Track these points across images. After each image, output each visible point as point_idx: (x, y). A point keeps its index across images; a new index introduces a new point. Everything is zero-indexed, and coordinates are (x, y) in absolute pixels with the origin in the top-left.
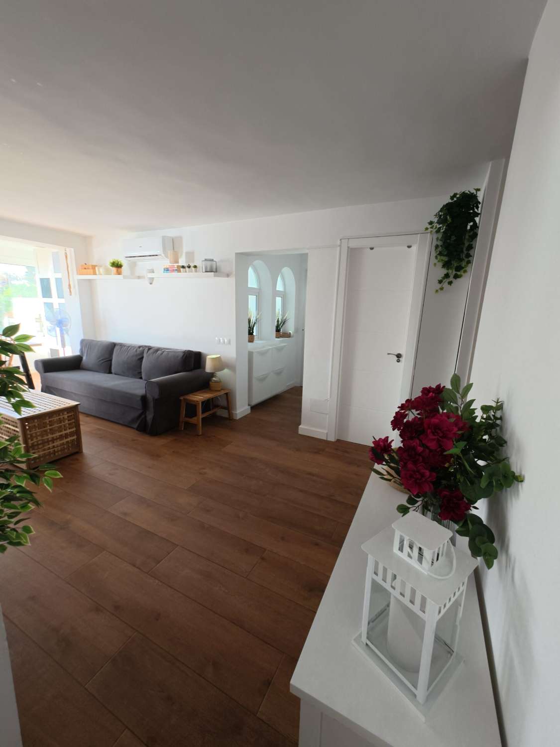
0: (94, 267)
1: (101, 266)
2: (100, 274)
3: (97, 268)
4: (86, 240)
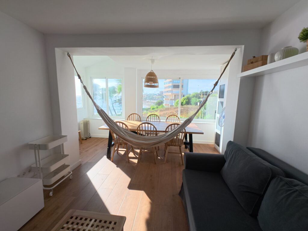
2: (272, 62)
3: (268, 57)
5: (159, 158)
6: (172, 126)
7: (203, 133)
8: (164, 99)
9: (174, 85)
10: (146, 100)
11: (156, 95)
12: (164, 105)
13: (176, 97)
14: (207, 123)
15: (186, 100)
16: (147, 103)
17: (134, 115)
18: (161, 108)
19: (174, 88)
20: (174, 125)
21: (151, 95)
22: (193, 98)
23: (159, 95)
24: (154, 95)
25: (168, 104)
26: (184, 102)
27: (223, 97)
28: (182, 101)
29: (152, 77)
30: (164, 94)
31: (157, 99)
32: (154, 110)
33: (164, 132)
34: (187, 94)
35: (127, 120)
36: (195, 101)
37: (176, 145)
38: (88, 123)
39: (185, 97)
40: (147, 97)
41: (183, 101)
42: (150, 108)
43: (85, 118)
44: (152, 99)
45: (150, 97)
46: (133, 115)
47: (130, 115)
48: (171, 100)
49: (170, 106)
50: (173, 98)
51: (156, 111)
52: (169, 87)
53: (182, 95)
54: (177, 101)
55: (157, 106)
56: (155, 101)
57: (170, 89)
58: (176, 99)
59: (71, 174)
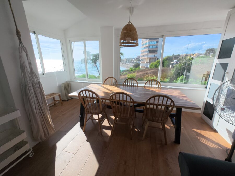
5: (136, 130)
8: (141, 62)
9: (149, 50)
10: (126, 63)
11: (134, 59)
12: (140, 67)
13: (151, 60)
14: (193, 90)
16: (127, 66)
17: (111, 79)
18: (138, 70)
19: (149, 52)
20: (158, 97)
21: (130, 59)
22: (166, 61)
23: (137, 59)
24: (132, 59)
25: (144, 66)
27: (228, 57)
30: (141, 58)
31: (135, 62)
32: (132, 71)
35: (104, 84)
36: (167, 63)
37: (159, 121)
38: (69, 85)
40: (127, 61)
41: (157, 64)
42: (129, 70)
43: (66, 80)
44: (131, 62)
45: (129, 61)
46: (109, 79)
47: (107, 79)
48: (147, 63)
49: (146, 68)
50: (149, 61)
51: (134, 72)
52: (145, 52)
53: (156, 59)
55: (135, 68)
56: (134, 64)
57: (146, 54)
58: (151, 62)
59: (31, 152)
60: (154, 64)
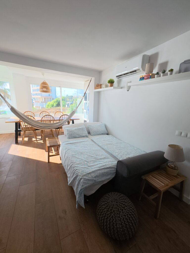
0: (101, 85)
1: (104, 84)
2: (103, 88)
3: (102, 85)
4: (99, 73)
6: (63, 116)
7: (79, 119)
8: (34, 101)
12: (34, 107)
13: (46, 100)
15: (56, 102)
25: (39, 106)
26: (55, 105)
27: (87, 101)
28: (53, 104)
29: (45, 85)
30: (33, 97)
33: (58, 120)
34: (56, 97)
36: (63, 103)
39: (55, 100)
47: (25, 112)
49: (41, 108)
50: (43, 101)
52: (37, 90)
53: (52, 99)
54: (48, 103)
60: (50, 104)
